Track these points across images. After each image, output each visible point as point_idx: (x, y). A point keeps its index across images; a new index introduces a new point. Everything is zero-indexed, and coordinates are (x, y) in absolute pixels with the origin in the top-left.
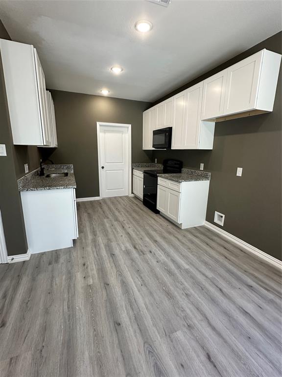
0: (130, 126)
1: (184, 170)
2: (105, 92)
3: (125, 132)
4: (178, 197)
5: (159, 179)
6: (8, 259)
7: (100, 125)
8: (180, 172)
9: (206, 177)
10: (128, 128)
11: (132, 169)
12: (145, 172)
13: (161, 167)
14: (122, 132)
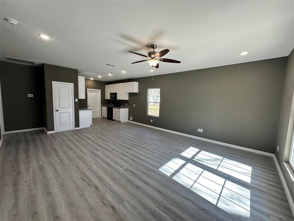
0: (100, 90)
1: (121, 106)
2: (92, 79)
3: (98, 92)
4: (120, 113)
5: (113, 109)
6: (75, 129)
7: (89, 90)
8: (120, 107)
9: (127, 108)
10: (99, 91)
11: (101, 107)
12: (107, 107)
13: (113, 105)
14: (97, 92)
